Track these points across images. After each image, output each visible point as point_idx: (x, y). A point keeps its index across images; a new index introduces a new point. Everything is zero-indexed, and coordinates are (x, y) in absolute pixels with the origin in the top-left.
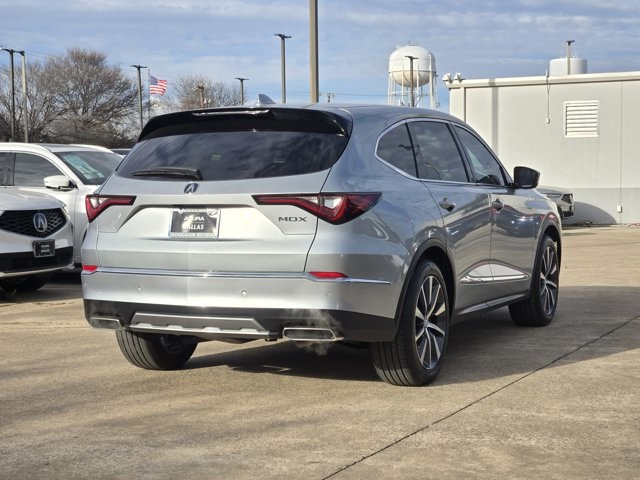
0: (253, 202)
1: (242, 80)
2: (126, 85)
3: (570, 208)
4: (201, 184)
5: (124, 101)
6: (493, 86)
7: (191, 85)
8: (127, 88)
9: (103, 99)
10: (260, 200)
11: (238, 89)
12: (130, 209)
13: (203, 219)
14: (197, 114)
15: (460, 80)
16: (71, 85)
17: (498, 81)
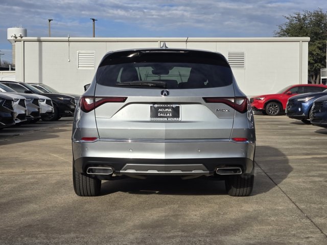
0: (203, 101)
4: (170, 91)
6: (40, 41)
10: (207, 100)
12: (123, 104)
13: (170, 110)
14: (143, 52)
15: (22, 37)
17: (42, 38)
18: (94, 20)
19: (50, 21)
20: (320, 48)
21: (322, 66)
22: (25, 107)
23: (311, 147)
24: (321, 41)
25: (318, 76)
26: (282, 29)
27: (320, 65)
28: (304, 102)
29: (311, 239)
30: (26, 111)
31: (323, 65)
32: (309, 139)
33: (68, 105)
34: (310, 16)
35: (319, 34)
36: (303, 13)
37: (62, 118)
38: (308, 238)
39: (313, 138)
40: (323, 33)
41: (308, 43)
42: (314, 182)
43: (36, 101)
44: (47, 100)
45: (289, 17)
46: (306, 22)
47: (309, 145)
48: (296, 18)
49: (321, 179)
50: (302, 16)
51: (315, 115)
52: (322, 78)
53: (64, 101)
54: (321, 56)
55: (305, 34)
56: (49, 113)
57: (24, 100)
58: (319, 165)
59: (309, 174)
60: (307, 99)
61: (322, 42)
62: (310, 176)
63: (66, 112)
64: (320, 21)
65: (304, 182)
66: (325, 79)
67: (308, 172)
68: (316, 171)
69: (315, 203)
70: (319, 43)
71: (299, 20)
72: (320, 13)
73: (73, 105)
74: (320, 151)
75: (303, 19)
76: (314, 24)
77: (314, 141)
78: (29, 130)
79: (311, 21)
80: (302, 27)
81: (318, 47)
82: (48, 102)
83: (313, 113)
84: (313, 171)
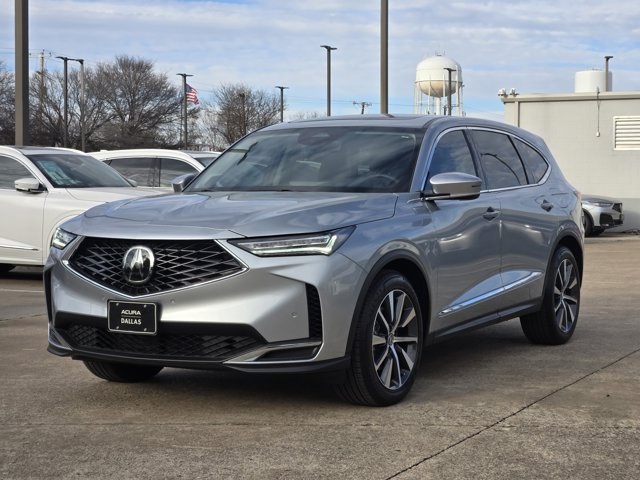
1: (282, 89)
2: (172, 93)
3: (620, 216)
5: (170, 108)
7: (232, 94)
8: (172, 96)
9: (149, 107)
11: (278, 97)
16: (119, 91)
19: (607, 58)
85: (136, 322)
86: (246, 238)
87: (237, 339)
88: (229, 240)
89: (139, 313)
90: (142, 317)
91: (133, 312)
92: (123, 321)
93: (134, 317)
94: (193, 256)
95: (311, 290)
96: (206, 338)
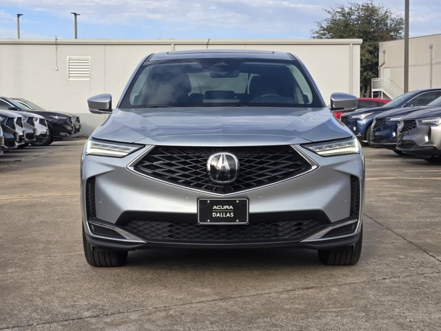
18: (75, 14)
19: (19, 15)
20: (370, 52)
21: (373, 75)
22: (22, 127)
23: (375, 169)
24: (372, 43)
25: (368, 88)
26: (322, 27)
27: (370, 73)
28: (359, 120)
29: (395, 244)
30: (23, 132)
31: (374, 73)
32: (371, 161)
33: (64, 125)
34: (358, 10)
35: (370, 33)
36: (349, 6)
37: (54, 143)
38: (393, 243)
39: (374, 160)
40: (374, 32)
41: (359, 46)
42: (388, 201)
43: (31, 120)
44: (40, 119)
45: (331, 11)
46: (353, 17)
47: (372, 168)
48: (339, 12)
49: (394, 199)
50: (347, 10)
51: (377, 134)
52: (373, 90)
53: (60, 120)
54: (373, 62)
55: (351, 34)
56: (43, 135)
57: (21, 118)
58: (388, 186)
59: (380, 194)
60: (363, 116)
61: (374, 44)
62: (381, 196)
63: (61, 134)
64: (370, 15)
65: (376, 201)
66: (377, 92)
67: (378, 192)
68: (387, 191)
69: (392, 218)
70: (370, 45)
71: (344, 15)
72: (371, 6)
73: (70, 125)
74: (387, 173)
75: (348, 13)
76: (363, 20)
77: (377, 163)
78: (27, 156)
79: (359, 16)
80: (347, 24)
81: (368, 50)
82: (42, 122)
83: (374, 131)
84: (383, 191)
85: (228, 215)
86: (313, 143)
87: (305, 223)
88: (301, 145)
89: (231, 207)
90: (234, 211)
91: (225, 207)
92: (214, 215)
93: (226, 211)
94: (271, 158)
95: (354, 179)
96: (280, 224)
